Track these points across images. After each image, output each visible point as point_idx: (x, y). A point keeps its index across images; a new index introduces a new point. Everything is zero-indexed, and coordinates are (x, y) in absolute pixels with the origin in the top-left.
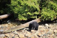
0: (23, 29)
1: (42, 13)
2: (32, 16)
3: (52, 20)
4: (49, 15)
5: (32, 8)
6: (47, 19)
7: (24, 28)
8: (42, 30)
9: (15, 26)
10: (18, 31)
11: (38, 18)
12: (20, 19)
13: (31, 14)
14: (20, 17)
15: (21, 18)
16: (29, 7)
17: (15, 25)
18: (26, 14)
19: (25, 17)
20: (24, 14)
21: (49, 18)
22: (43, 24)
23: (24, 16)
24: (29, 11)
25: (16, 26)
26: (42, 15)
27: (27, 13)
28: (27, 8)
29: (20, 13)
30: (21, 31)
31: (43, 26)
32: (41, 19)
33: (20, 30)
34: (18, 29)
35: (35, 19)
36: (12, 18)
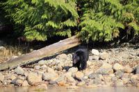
0: (37, 62)
1: (82, 23)
2: (58, 30)
3: (107, 40)
4: (100, 29)
5: (58, 10)
6: (95, 38)
7: (39, 61)
9: (17, 54)
10: (24, 66)
11: (73, 34)
12: (30, 38)
14: (29, 32)
15: (32, 35)
16: (51, 9)
17: (16, 51)
18: (44, 25)
19: (41, 34)
20: (40, 26)
21: (101, 34)
23: (38, 30)
24: (51, 19)
25: (20, 54)
26: (83, 28)
27: (47, 24)
28: (46, 12)
29: (30, 23)
30: (33, 68)
32: (80, 37)
35: (66, 37)
36: (9, 35)
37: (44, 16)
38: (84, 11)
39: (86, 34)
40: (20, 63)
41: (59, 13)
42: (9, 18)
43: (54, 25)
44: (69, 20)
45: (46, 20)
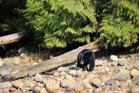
0: (56, 69)
1: (101, 29)
2: (77, 37)
3: (126, 46)
5: (76, 17)
6: (114, 44)
7: (58, 67)
8: (103, 71)
9: (37, 61)
10: (43, 73)
11: (92, 41)
12: (49, 45)
13: (75, 33)
14: (48, 39)
15: (51, 42)
16: (69, 15)
17: (36, 58)
19: (60, 40)
20: (59, 33)
21: (120, 40)
22: (105, 56)
23: (58, 37)
25: (40, 61)
26: (102, 34)
27: (66, 31)
28: (65, 18)
29: (49, 30)
30: (52, 75)
31: (106, 61)
32: (99, 43)
33: (50, 71)
34: (45, 69)
35: (85, 43)
36: (30, 42)
37: (64, 23)
38: (102, 17)
39: (105, 40)
40: (39, 70)
41: (78, 19)
42: (30, 25)
43: (73, 32)
44: (88, 26)
45: (66, 27)
